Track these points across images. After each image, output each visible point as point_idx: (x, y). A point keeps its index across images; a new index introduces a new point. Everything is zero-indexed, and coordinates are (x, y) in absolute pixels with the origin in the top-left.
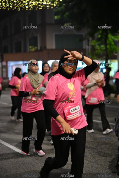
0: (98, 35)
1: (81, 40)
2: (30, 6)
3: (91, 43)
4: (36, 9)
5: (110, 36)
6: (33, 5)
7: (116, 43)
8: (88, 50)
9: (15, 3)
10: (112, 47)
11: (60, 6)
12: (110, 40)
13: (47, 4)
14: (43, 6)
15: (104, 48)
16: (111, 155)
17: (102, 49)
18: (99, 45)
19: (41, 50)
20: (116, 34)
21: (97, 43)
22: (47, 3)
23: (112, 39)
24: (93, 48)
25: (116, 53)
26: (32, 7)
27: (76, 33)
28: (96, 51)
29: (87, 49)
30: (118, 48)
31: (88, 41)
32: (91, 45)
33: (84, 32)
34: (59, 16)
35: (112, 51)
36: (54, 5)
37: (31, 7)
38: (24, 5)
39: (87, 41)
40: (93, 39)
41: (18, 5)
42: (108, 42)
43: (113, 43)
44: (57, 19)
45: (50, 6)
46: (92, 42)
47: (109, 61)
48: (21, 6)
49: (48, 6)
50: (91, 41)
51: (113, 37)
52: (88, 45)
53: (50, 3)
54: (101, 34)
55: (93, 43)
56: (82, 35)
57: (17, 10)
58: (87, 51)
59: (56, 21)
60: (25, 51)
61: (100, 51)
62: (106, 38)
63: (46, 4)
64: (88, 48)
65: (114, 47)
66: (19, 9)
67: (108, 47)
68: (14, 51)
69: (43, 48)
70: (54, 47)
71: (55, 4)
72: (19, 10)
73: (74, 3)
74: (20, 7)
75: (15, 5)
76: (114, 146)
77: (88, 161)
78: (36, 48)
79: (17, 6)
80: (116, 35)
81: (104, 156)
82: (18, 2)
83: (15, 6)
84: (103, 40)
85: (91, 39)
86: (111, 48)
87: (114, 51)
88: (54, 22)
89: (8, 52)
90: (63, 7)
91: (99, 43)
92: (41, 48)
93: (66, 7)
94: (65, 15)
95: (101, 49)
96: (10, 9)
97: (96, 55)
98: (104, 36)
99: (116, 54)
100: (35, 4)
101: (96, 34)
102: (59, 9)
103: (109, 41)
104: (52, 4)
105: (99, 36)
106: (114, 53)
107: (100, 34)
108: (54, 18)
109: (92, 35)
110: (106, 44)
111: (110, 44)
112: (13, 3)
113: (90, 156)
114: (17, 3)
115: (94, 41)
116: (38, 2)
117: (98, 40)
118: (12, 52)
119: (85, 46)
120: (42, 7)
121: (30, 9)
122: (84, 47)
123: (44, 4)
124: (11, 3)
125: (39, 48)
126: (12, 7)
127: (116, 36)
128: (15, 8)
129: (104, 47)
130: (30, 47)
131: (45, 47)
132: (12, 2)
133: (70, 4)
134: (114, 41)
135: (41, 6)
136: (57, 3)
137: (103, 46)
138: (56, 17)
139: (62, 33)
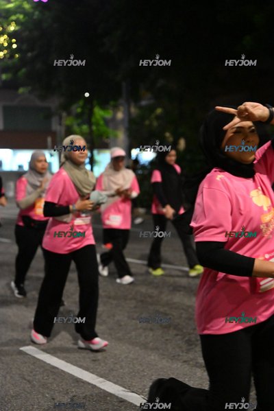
0: (77, 108)
1: (48, 115)
3: (65, 121)
5: (97, 110)
7: (107, 122)
8: (61, 132)
10: (100, 128)
11: (12, 56)
12: (98, 117)
18: (79, 125)
20: (107, 106)
21: (75, 122)
23: (101, 115)
25: (107, 138)
27: (38, 103)
29: (58, 130)
30: (110, 131)
31: (61, 118)
32: (65, 125)
33: (54, 103)
34: (10, 75)
35: (101, 136)
39: (57, 117)
40: (69, 114)
42: (93, 120)
43: (102, 122)
46: (67, 119)
47: (95, 152)
50: (66, 117)
51: (102, 113)
52: (60, 124)
54: (81, 107)
55: (69, 121)
59: (5, 82)
62: (91, 113)
65: (103, 128)
67: (94, 128)
73: (35, 53)
80: (107, 109)
84: (86, 116)
85: (64, 114)
86: (98, 130)
87: (105, 136)
91: (79, 121)
98: (87, 111)
101: (74, 107)
102: (10, 62)
103: (96, 119)
105: (79, 110)
108: (1, 77)
110: (90, 123)
111: (98, 124)
115: (71, 118)
117: (78, 116)
119: (55, 126)
122: (53, 128)
127: (106, 111)
129: (86, 128)
134: (104, 119)
137: (84, 127)
138: (4, 77)
139: (15, 103)
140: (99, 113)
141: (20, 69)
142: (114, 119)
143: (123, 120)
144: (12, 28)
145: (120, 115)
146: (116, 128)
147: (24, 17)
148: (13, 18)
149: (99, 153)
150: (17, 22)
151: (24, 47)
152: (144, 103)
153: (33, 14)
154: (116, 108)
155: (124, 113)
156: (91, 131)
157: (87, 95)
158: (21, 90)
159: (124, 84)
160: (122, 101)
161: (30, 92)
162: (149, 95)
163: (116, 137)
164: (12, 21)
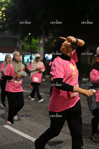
0: (26, 39)
1: (16, 41)
7: (37, 44)
18: (27, 45)
21: (25, 44)
24: (23, 47)
25: (37, 50)
27: (12, 36)
28: (25, 49)
31: (20, 42)
32: (22, 45)
33: (18, 36)
35: (34, 49)
40: (23, 41)
42: (32, 43)
43: (35, 44)
52: (20, 44)
55: (23, 43)
58: (19, 48)
62: (31, 41)
65: (35, 46)
67: (32, 46)
73: (12, 18)
80: (37, 39)
84: (29, 42)
85: (21, 41)
91: (27, 43)
94: (6, 26)
98: (29, 40)
101: (25, 38)
102: (2, 21)
105: (27, 39)
110: (30, 44)
111: (33, 45)
119: (18, 45)
134: (36, 43)
139: (4, 36)
140: (34, 41)
141: (6, 24)
142: (39, 43)
143: (42, 43)
144: (3, 9)
145: (41, 42)
146: (40, 46)
147: (8, 5)
148: (4, 5)
149: (33, 55)
150: (5, 7)
151: (8, 16)
152: (50, 37)
153: (11, 4)
154: (40, 39)
155: (43, 41)
156: (31, 47)
157: (30, 34)
158: (6, 32)
159: (43, 30)
160: (42, 36)
161: (9, 33)
162: (52, 35)
163: (40, 49)
164: (4, 6)
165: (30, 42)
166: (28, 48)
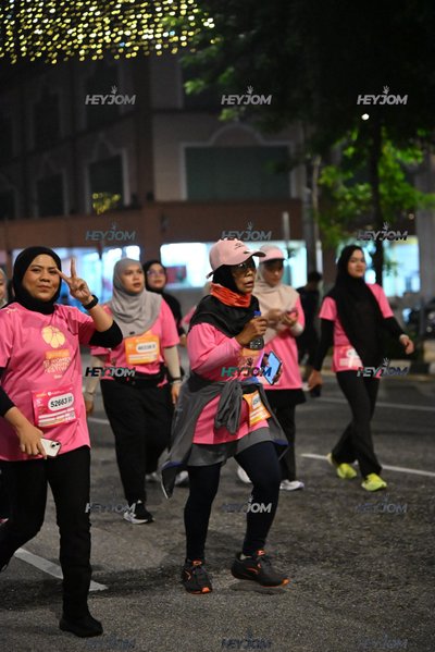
0: (345, 148)
1: (284, 165)
2: (94, 46)
3: (320, 176)
4: (117, 57)
5: (388, 149)
6: (104, 43)
7: (410, 176)
8: (310, 202)
9: (36, 37)
10: (395, 188)
11: (204, 44)
12: (391, 164)
13: (155, 38)
14: (141, 47)
15: (369, 195)
16: (407, 584)
17: (360, 197)
18: (349, 184)
19: (136, 206)
20: (411, 141)
21: (340, 178)
22: (155, 33)
23: (397, 161)
24: (327, 193)
25: (412, 210)
26: (99, 52)
27: (261, 140)
28: (340, 208)
29: (305, 199)
30: (418, 194)
31: (310, 171)
32: (319, 185)
33: (294, 137)
34: (201, 83)
35: (397, 207)
36: (180, 42)
37: (96, 49)
38: (70, 44)
39: (303, 168)
40: (327, 161)
41: (49, 43)
42: (381, 171)
43: (400, 176)
44: (192, 93)
45: (166, 46)
46: (323, 172)
47: (386, 243)
48: (59, 47)
49: (158, 47)
50: (320, 168)
51: (399, 155)
52: (309, 185)
53: (166, 35)
54: (355, 145)
55: (328, 176)
56: (284, 150)
57: (47, 61)
58: (306, 206)
59: (189, 98)
60: (77, 210)
61: (353, 205)
62: (376, 155)
63: (151, 37)
64: (310, 197)
65: (405, 188)
66: (51, 59)
67: (382, 189)
68: (36, 209)
69: (144, 199)
70: (183, 195)
71: (183, 38)
72: (54, 62)
73: (253, 31)
74: (55, 50)
75: (38, 43)
76: (415, 551)
77: (322, 606)
78: (116, 197)
79: (44, 48)
80: (412, 146)
81: (380, 588)
82: (50, 33)
83: (36, 49)
84: (364, 163)
85: (318, 162)
86: (392, 194)
87: (406, 206)
88: (180, 104)
89: (12, 218)
90: (214, 48)
91: (351, 175)
92: (134, 197)
93: (224, 47)
94: (224, 78)
95: (355, 199)
96: (19, 58)
97: (340, 220)
98: (366, 151)
99: (411, 216)
100: (113, 39)
101: (338, 145)
102: (201, 54)
103: (387, 169)
104: (176, 39)
105: (351, 151)
106: (404, 214)
107: (350, 144)
108: (184, 89)
109: (323, 148)
110: (374, 181)
111: (391, 180)
112: (30, 37)
113: (328, 588)
114: (46, 38)
115: (332, 169)
116: (121, 33)
117: (346, 165)
118: (27, 214)
119: (298, 188)
120: (136, 48)
121: (95, 58)
122: (294, 194)
123: (144, 37)
124: (22, 37)
125: (127, 201)
126: (27, 52)
127: (409, 151)
128: (39, 55)
129: (366, 191)
130: (95, 196)
131: (150, 196)
132: (27, 33)
133: (242, 36)
134: (403, 168)
135: (132, 46)
136: (191, 34)
137: (362, 188)
138: (189, 86)
139: (211, 143)
141: (222, 70)
149: (391, 245)
151: (232, 21)
156: (377, 195)
157: (366, 117)
161: (244, 118)
165: (367, 166)
166: (359, 203)
